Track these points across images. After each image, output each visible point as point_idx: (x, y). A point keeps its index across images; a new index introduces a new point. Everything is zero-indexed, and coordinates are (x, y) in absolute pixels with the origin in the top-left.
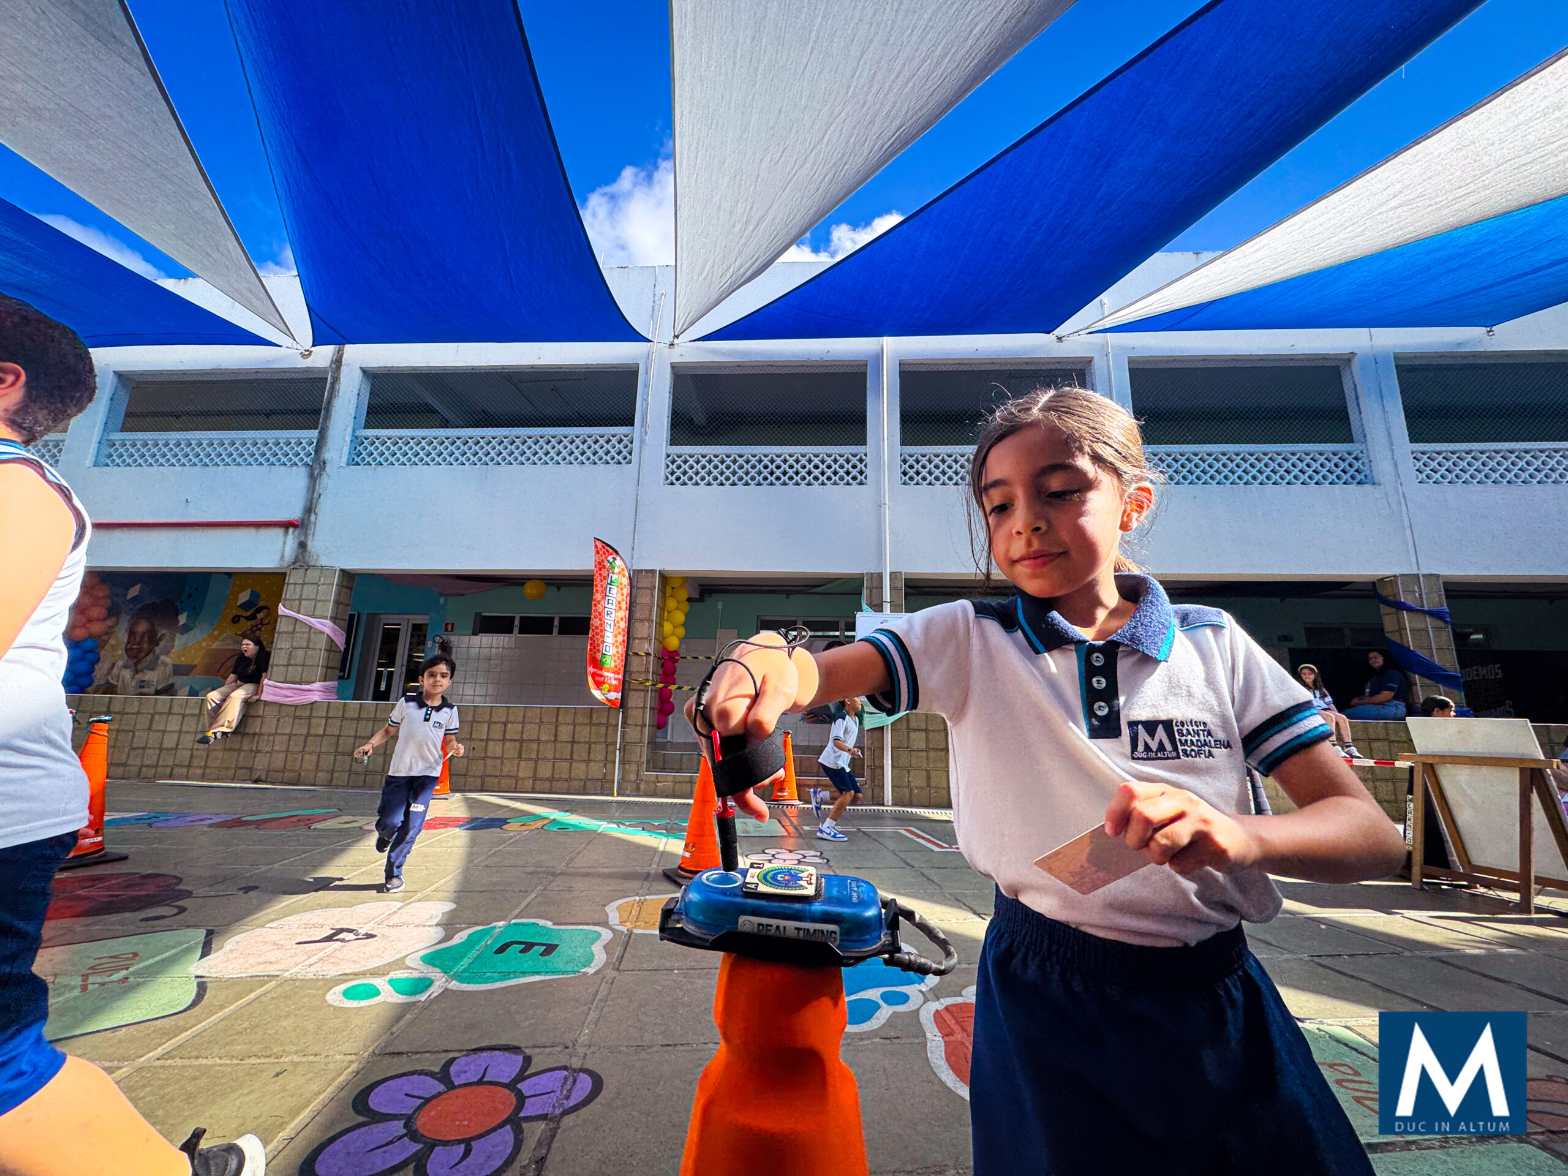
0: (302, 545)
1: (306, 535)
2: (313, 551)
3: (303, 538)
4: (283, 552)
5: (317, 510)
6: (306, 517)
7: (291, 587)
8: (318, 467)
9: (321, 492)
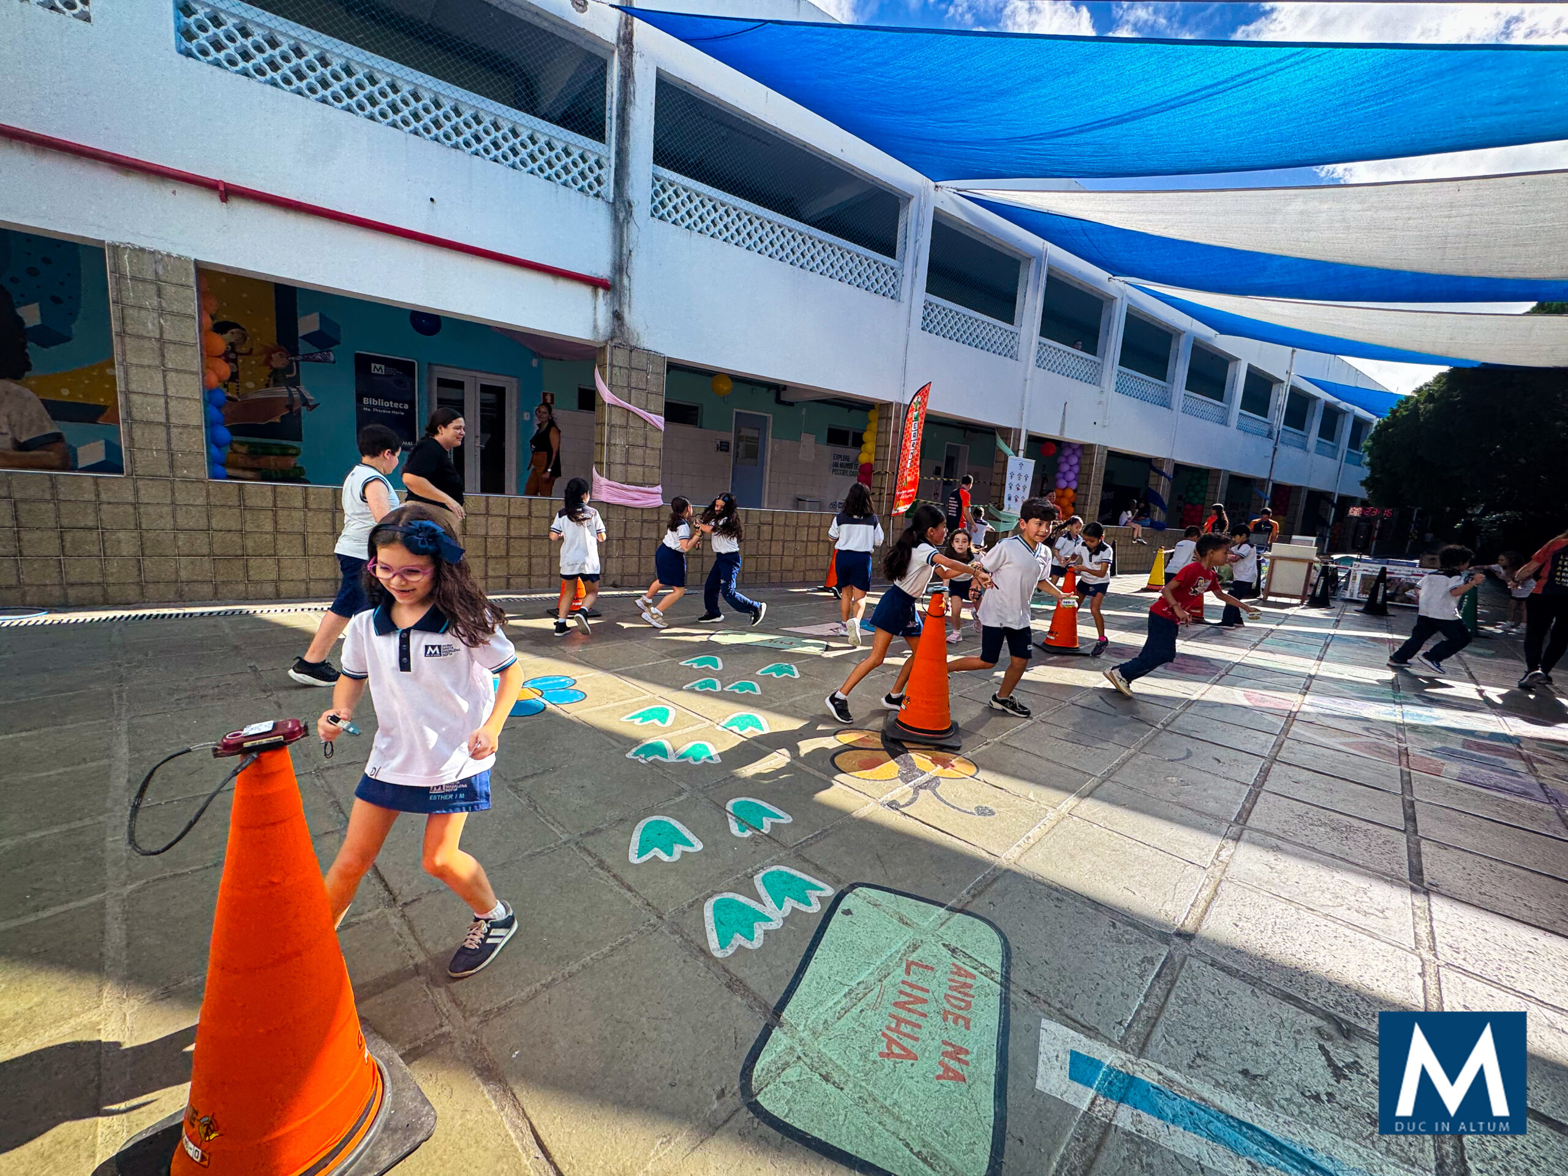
0: (618, 316)
1: (620, 305)
2: (632, 327)
3: (617, 308)
4: (595, 320)
5: (629, 271)
6: (617, 278)
7: (616, 370)
8: (623, 209)
9: (631, 247)
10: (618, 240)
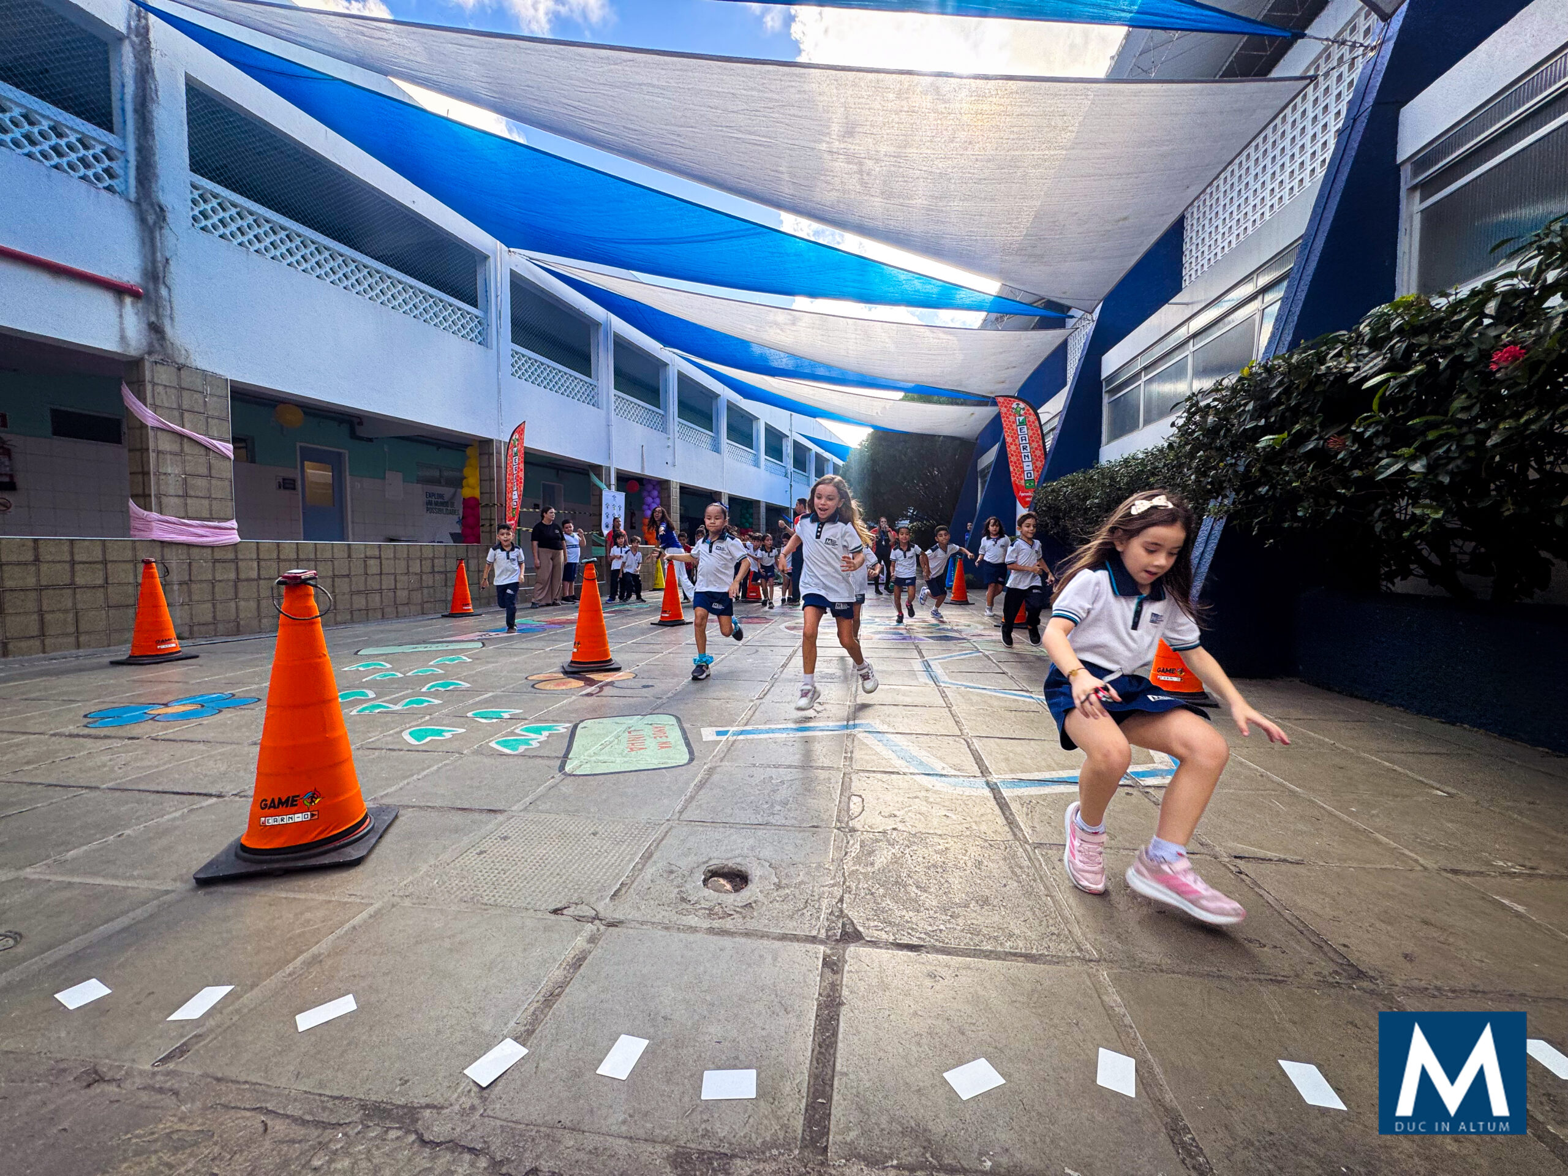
0: (156, 329)
1: (158, 315)
2: (178, 342)
3: (153, 319)
4: (122, 330)
5: (168, 282)
6: (151, 286)
7: (160, 389)
8: (151, 211)
9: (168, 255)
10: (148, 244)
